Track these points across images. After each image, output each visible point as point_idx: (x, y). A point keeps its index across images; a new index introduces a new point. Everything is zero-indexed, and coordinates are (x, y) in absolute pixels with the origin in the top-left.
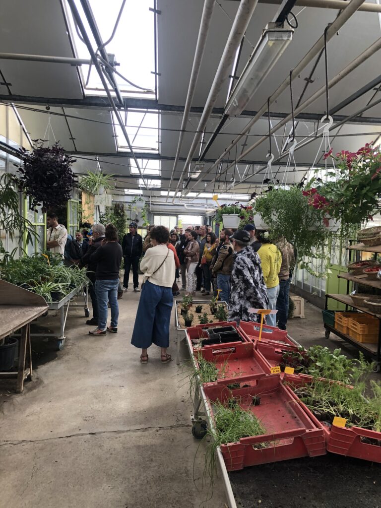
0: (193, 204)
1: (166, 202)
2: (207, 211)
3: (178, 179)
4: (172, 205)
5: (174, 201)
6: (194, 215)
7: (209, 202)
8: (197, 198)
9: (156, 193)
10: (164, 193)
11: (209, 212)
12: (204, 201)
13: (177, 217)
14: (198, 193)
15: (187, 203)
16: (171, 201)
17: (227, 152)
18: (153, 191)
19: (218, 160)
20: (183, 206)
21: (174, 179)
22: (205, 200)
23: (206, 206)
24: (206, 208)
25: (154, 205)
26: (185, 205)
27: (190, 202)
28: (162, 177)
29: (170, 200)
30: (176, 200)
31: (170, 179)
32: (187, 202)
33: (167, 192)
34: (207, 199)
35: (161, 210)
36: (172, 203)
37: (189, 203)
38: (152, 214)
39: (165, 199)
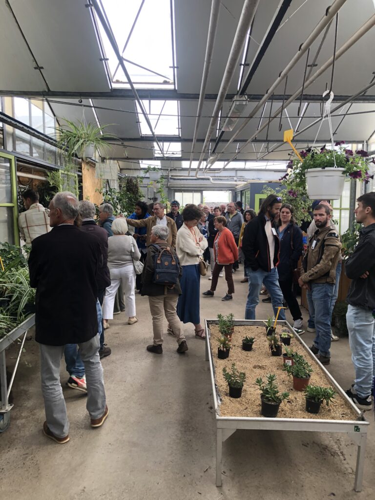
0: (220, 177)
1: (189, 176)
2: (237, 185)
3: (203, 140)
4: (195, 179)
5: (198, 174)
6: (222, 190)
7: (240, 173)
8: (224, 169)
9: (175, 164)
10: (185, 164)
11: (239, 186)
12: (233, 173)
13: (202, 194)
14: (226, 162)
15: (213, 177)
16: (194, 175)
17: (283, 78)
18: (172, 162)
19: (266, 96)
20: (209, 179)
21: (198, 140)
22: (235, 171)
23: (235, 178)
24: (236, 181)
25: (174, 179)
26: (211, 178)
27: (216, 175)
28: (182, 138)
29: (193, 173)
30: (200, 172)
31: (191, 140)
32: (213, 175)
33: (188, 162)
34: (236, 170)
35: (182, 186)
36: (196, 176)
37: (215, 177)
38: (172, 190)
39: (187, 172)
